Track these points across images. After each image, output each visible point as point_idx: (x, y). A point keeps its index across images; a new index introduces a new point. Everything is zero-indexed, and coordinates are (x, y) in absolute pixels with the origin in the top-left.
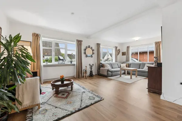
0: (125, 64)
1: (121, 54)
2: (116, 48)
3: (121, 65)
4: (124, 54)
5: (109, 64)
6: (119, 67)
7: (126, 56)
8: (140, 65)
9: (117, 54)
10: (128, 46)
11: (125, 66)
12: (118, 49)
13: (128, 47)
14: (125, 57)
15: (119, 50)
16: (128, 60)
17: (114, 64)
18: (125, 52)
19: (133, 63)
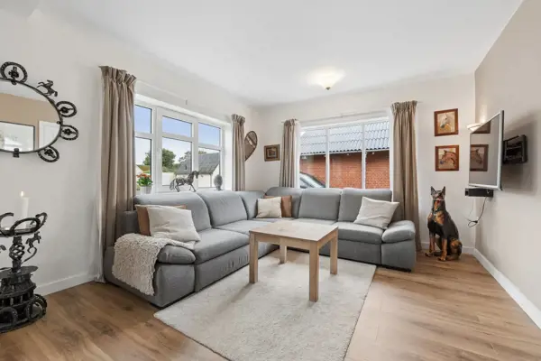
0: (279, 199)
1: (259, 152)
2: (240, 122)
3: (262, 202)
4: (271, 153)
5: (187, 205)
6: (252, 212)
7: (279, 162)
8: (338, 201)
9: (242, 152)
10: (289, 118)
11: (279, 205)
12: (247, 129)
13: (289, 125)
14: (276, 165)
15: (253, 136)
16: (286, 180)
17: (224, 201)
18: (277, 147)
19: (309, 196)
